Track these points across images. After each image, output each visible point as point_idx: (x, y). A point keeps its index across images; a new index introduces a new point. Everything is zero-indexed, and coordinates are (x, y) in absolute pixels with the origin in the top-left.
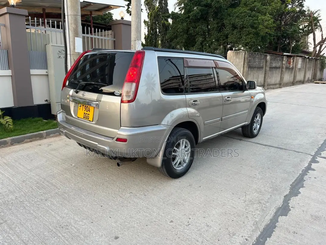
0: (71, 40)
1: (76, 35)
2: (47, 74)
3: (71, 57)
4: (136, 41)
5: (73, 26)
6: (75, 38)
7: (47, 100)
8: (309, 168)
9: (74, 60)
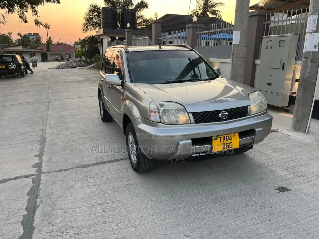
8: (40, 156)
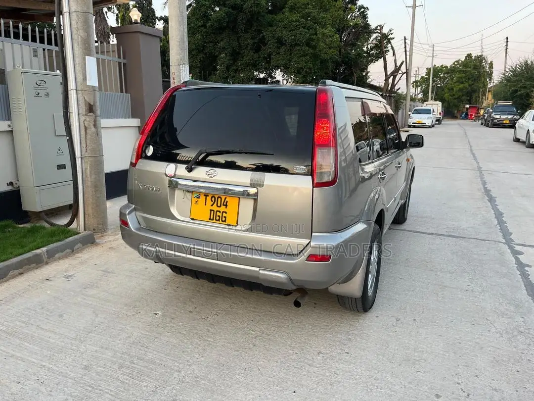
0: (78, 61)
1: (87, 51)
2: (10, 129)
3: (79, 96)
4: (181, 66)
5: (81, 34)
6: (87, 57)
7: (11, 184)
9: (85, 100)
